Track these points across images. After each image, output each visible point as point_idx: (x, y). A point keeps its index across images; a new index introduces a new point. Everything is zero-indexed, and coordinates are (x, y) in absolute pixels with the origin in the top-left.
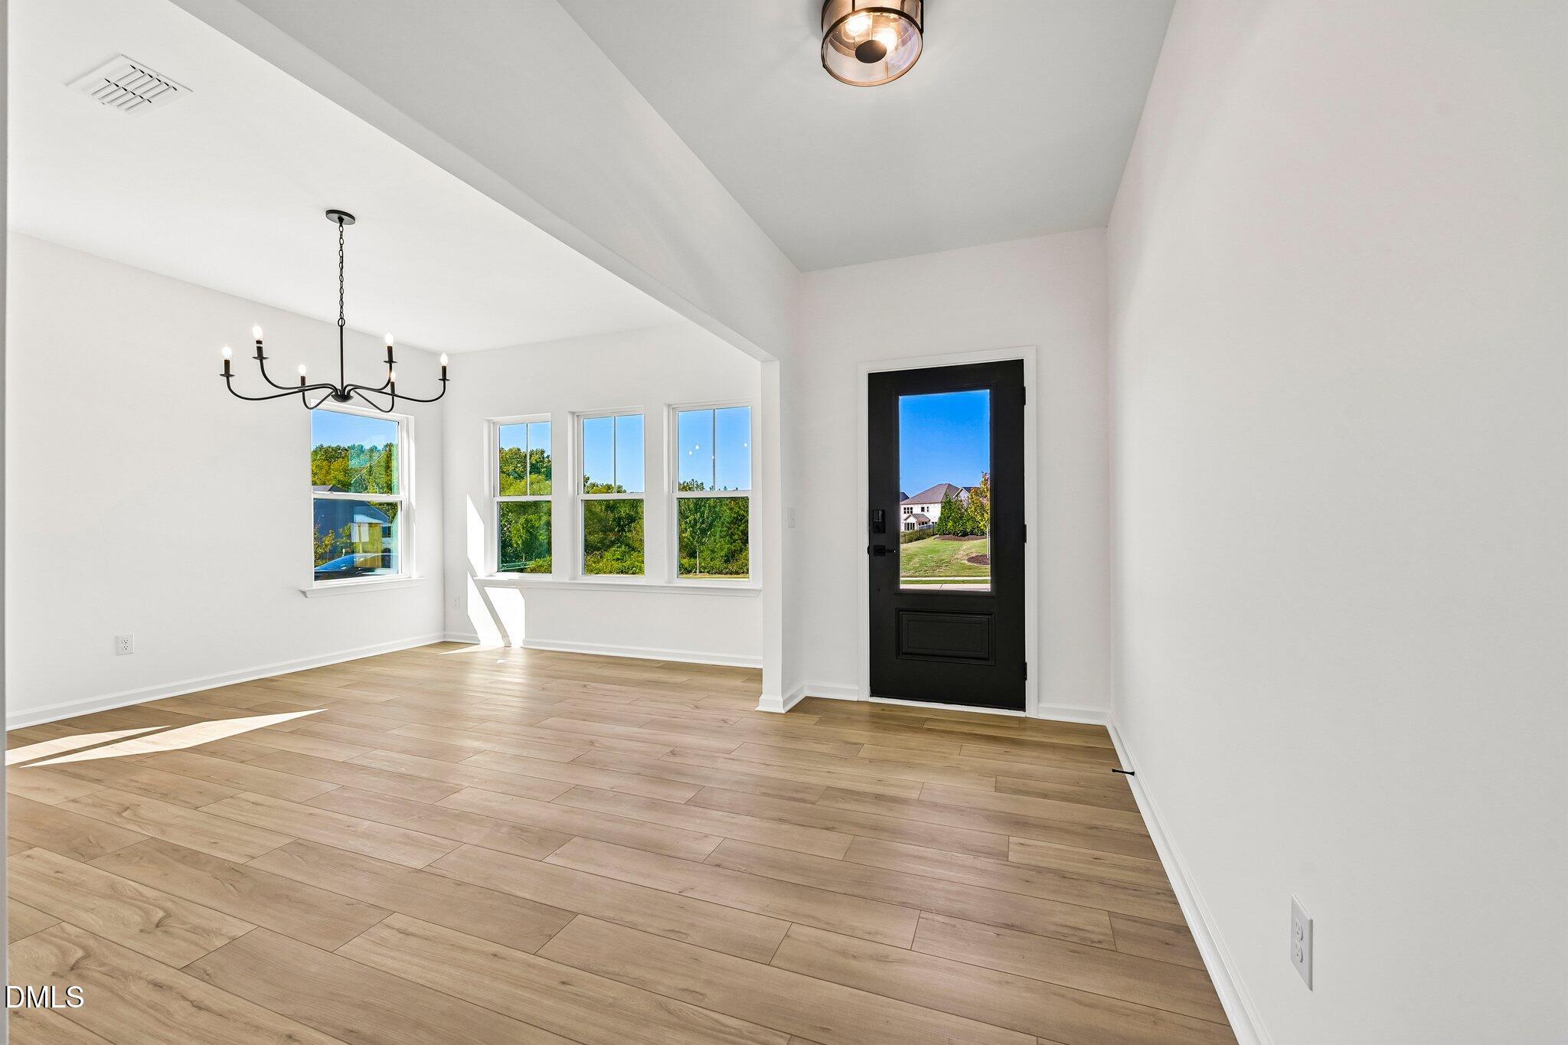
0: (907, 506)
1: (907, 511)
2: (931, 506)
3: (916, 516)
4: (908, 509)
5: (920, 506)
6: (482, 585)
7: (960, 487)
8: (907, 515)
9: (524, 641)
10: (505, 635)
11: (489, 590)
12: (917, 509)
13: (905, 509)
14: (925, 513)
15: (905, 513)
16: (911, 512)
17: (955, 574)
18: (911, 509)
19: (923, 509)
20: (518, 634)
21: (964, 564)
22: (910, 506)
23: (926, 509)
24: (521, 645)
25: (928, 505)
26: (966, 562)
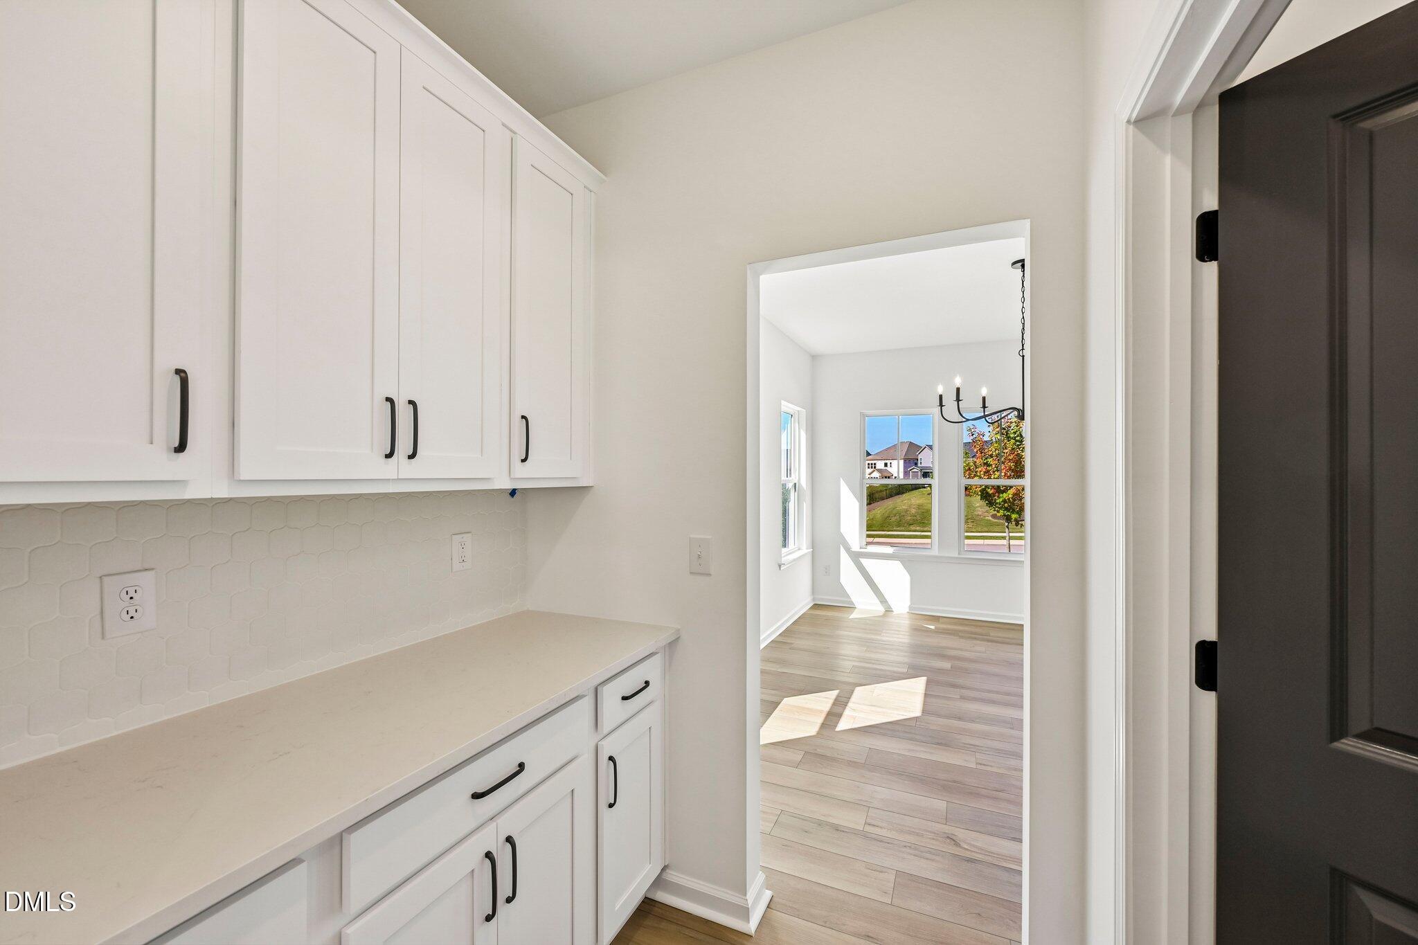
0: (870, 462)
1: (870, 466)
2: (895, 463)
3: (879, 471)
4: (872, 464)
5: (883, 462)
6: (856, 557)
7: (923, 446)
8: (870, 470)
9: (910, 607)
10: (883, 601)
11: (864, 561)
12: (880, 465)
13: (869, 464)
14: (888, 468)
15: (869, 468)
16: (875, 467)
17: (986, 529)
18: (875, 464)
19: (886, 465)
20: (901, 601)
21: (990, 520)
22: (873, 462)
23: (889, 465)
24: (908, 610)
25: (891, 461)
26: (990, 518)
